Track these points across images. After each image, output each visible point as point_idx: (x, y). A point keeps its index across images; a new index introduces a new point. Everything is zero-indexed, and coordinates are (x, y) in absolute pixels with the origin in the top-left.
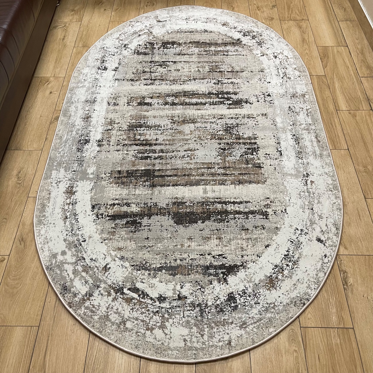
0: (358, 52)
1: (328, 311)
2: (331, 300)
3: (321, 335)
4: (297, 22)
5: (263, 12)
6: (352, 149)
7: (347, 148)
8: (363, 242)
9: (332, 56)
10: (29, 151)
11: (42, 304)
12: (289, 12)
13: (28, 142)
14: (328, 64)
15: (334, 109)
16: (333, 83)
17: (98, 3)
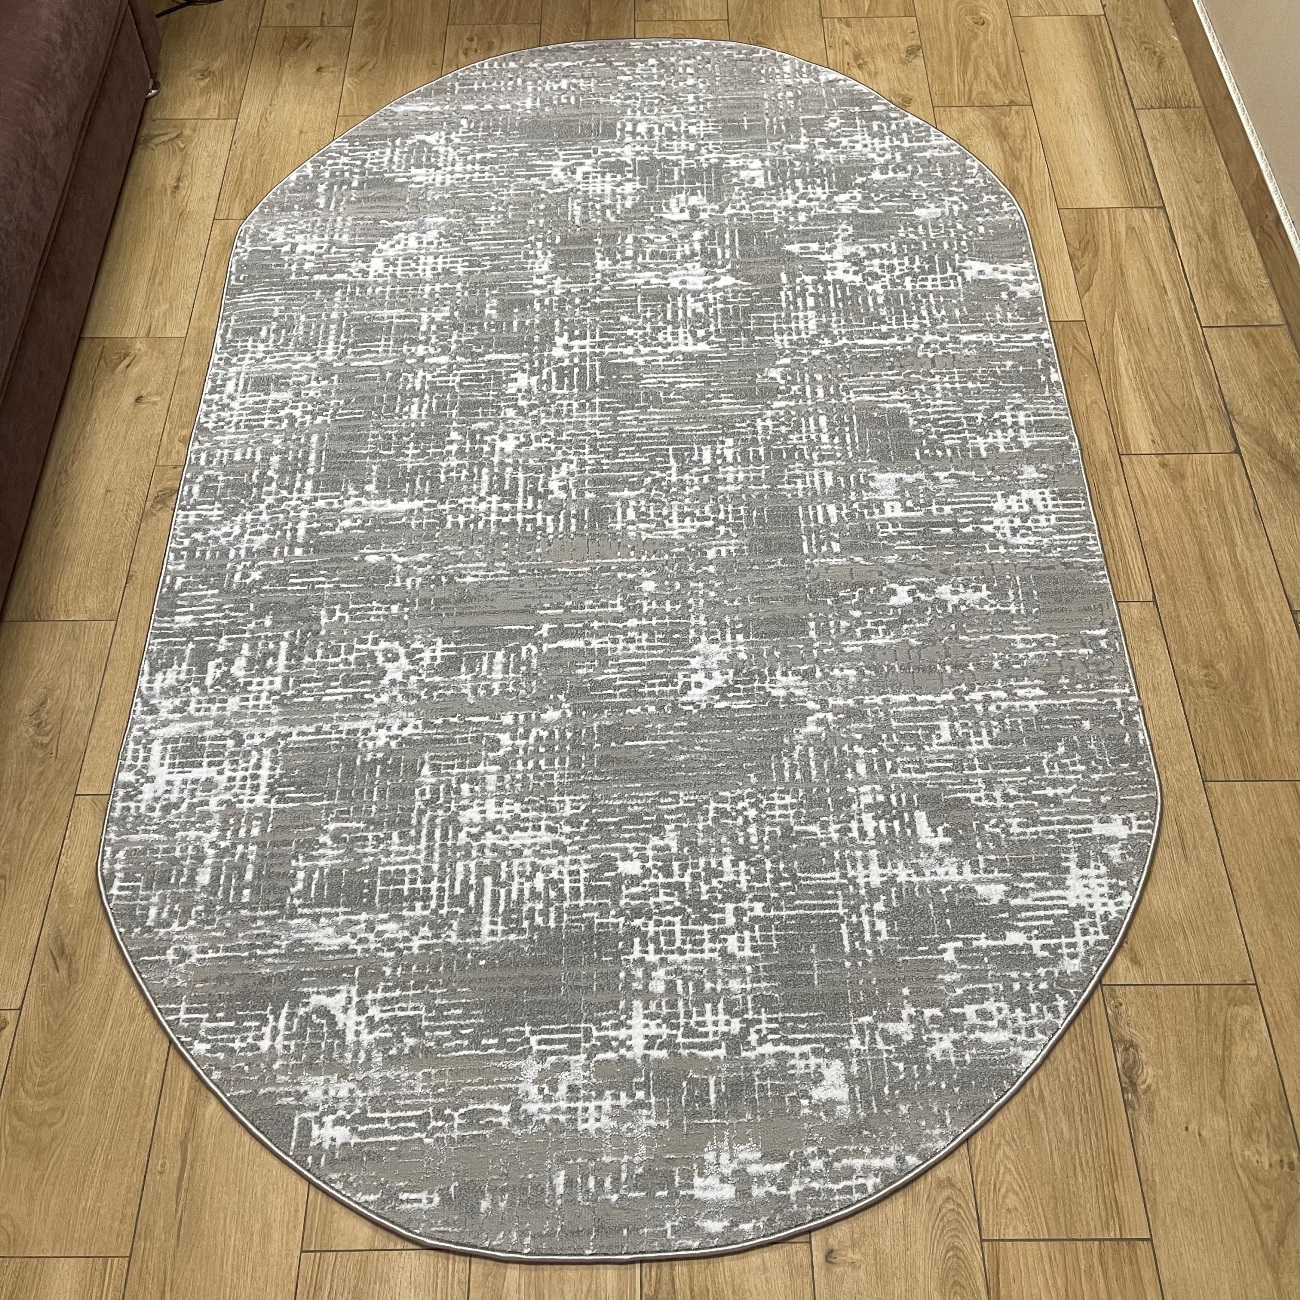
0: (1200, 231)
1: (1072, 1182)
2: (1081, 1148)
3: (1047, 1267)
4: (993, 112)
5: (876, 73)
6: (1168, 597)
7: (1150, 598)
8: (1191, 940)
9: (1108, 248)
10: (70, 624)
11: (137, 1178)
12: (965, 72)
13: (67, 590)
14: (1096, 278)
15: (1110, 448)
16: (1112, 349)
17: (294, 44)
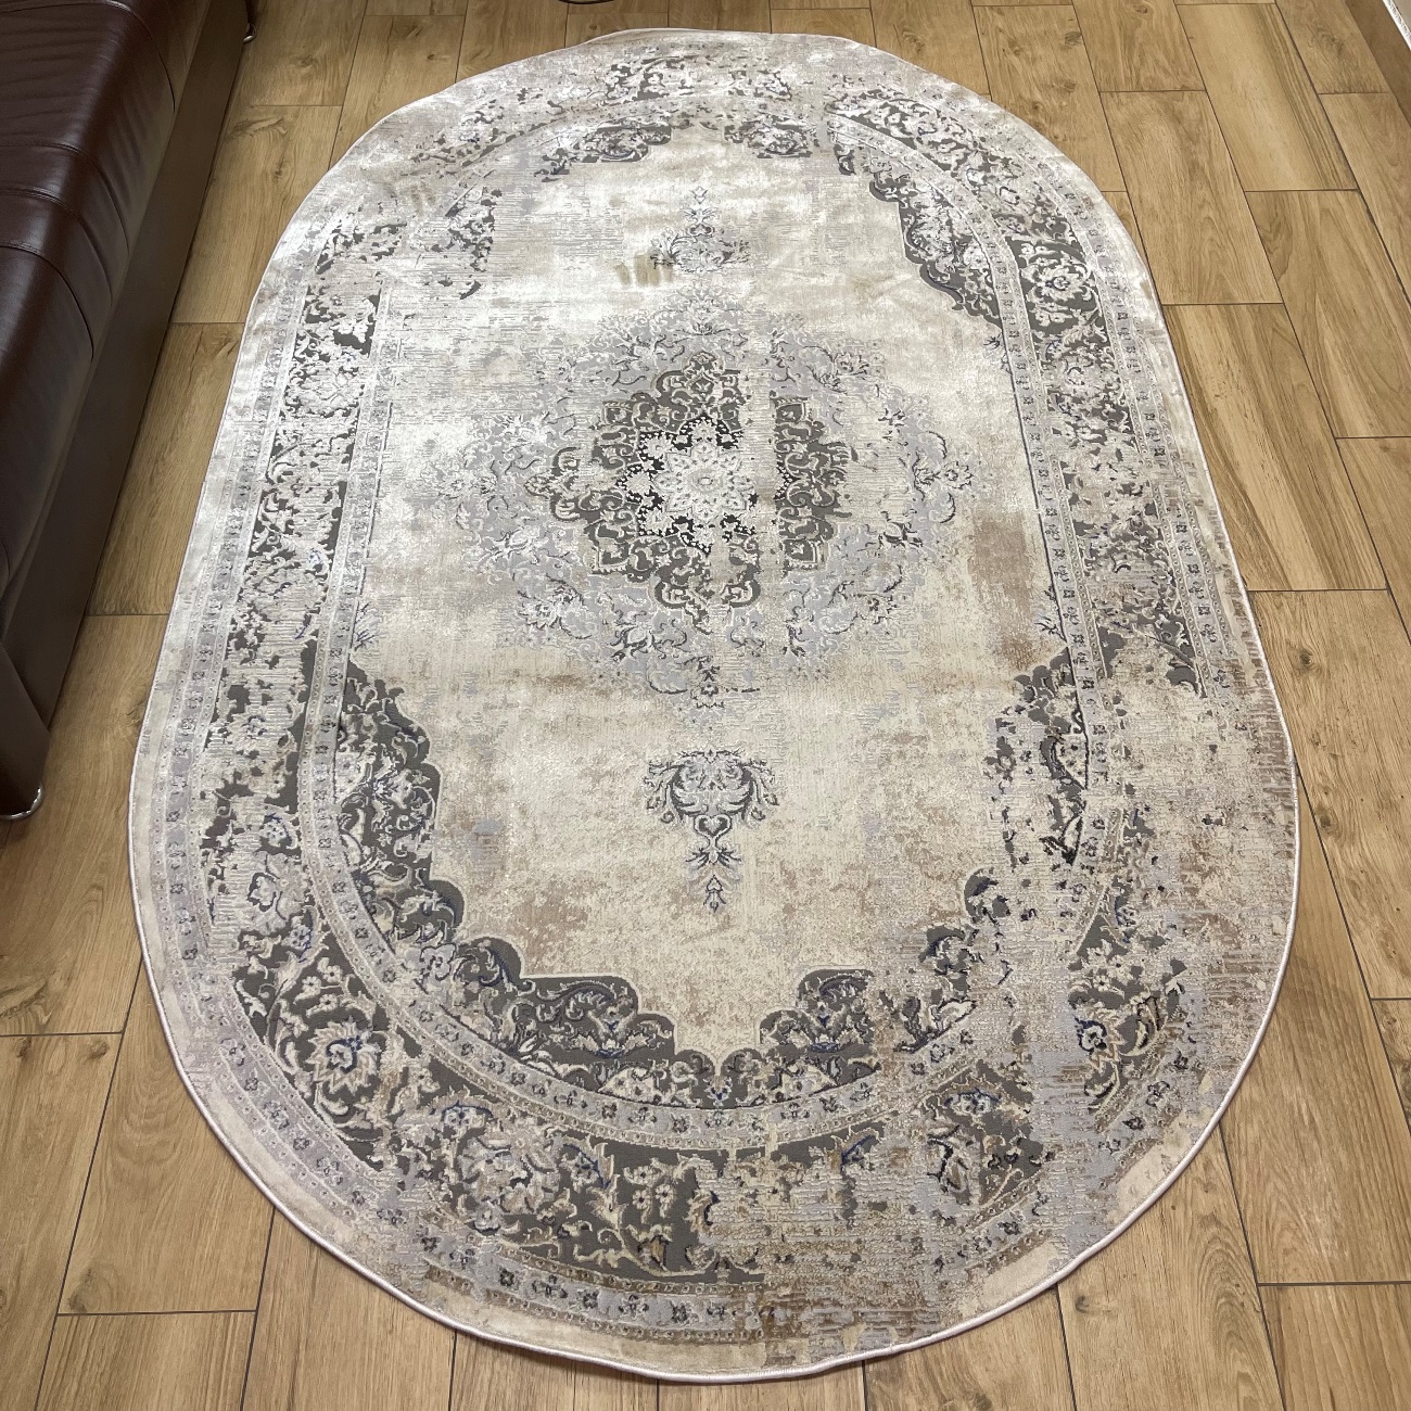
0: (1400, 212)
1: (1356, 1218)
2: (1365, 1179)
3: (1336, 1313)
4: (1164, 97)
5: (1034, 60)
6: (1403, 586)
7: (1383, 586)
9: (1302, 229)
11: (263, 1222)
12: (1130, 58)
14: (1292, 261)
15: (1323, 430)
16: (1316, 332)
17: (402, 31)
